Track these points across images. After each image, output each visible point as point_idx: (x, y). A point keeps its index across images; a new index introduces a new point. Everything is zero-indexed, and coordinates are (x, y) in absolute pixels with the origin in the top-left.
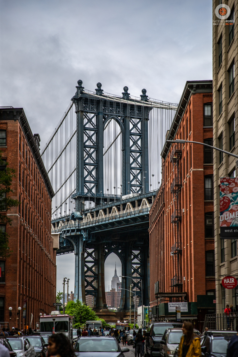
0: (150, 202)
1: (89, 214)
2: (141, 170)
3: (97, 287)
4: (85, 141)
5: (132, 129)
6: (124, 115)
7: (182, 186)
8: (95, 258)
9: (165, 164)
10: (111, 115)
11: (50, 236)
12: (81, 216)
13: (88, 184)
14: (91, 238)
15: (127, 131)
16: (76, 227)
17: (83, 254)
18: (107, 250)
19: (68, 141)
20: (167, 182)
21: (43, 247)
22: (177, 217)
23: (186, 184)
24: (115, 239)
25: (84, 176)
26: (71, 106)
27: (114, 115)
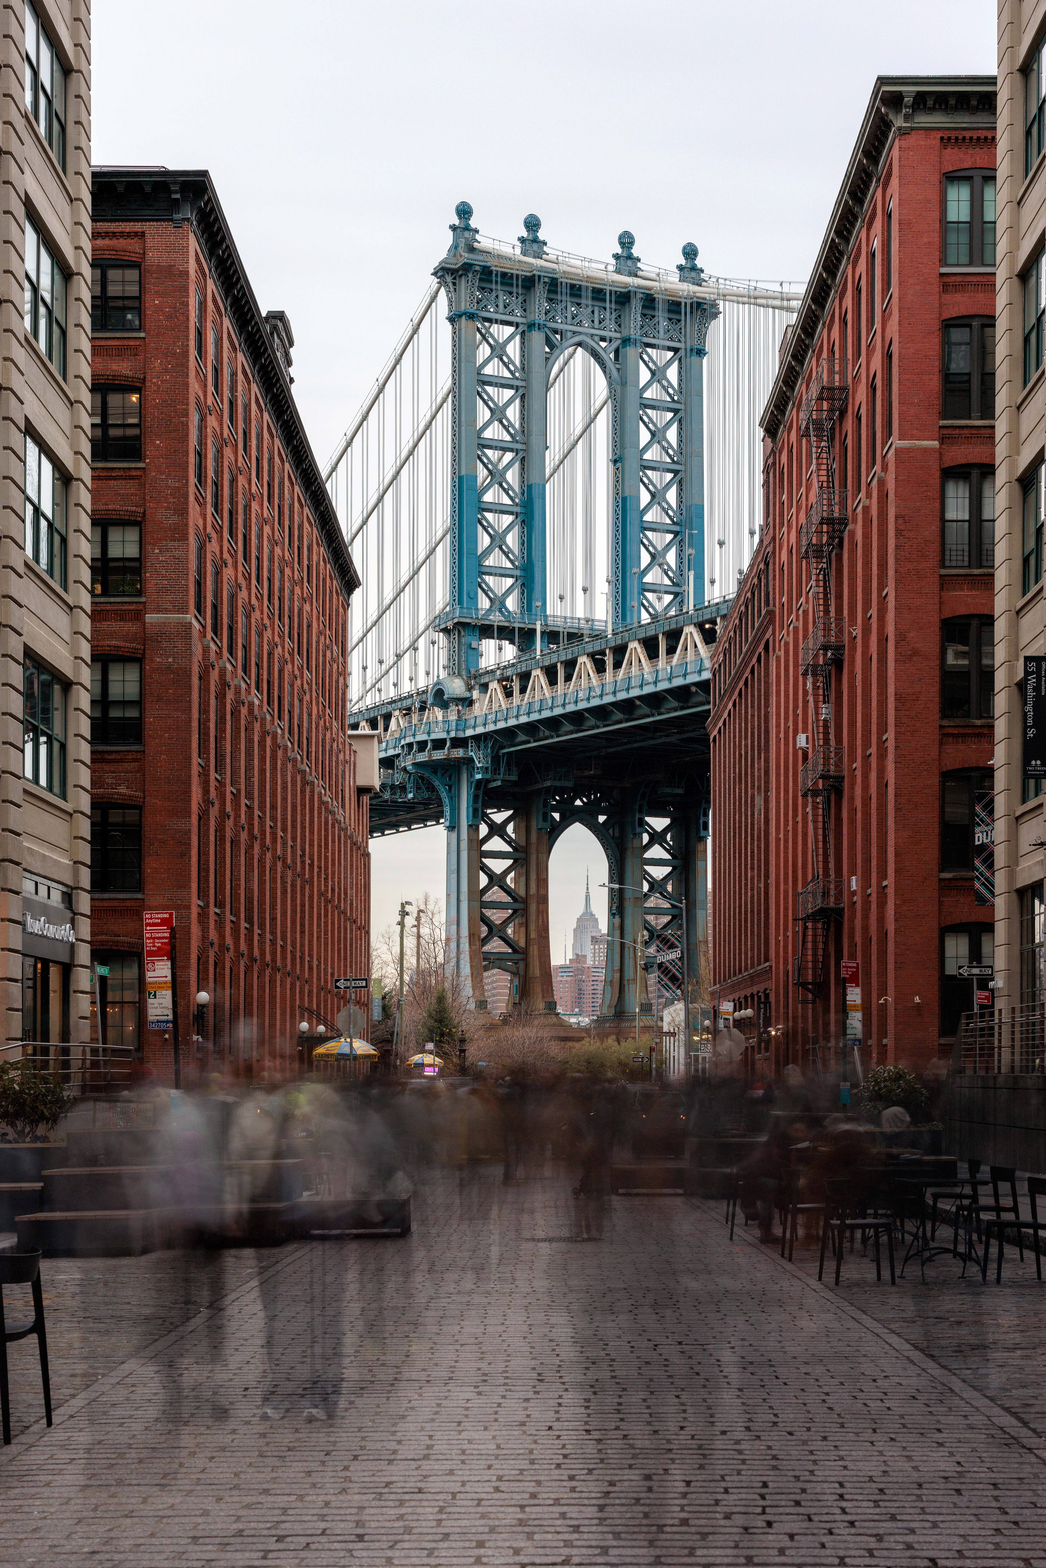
0: (709, 637)
1: (494, 685)
2: (676, 534)
3: (522, 943)
4: (480, 424)
5: (648, 385)
6: (618, 335)
7: (846, 525)
8: (514, 841)
9: (775, 459)
10: (574, 333)
11: (341, 740)
12: (467, 695)
13: (489, 579)
14: (502, 770)
15: (631, 390)
16: (448, 732)
17: (474, 828)
18: (557, 816)
19: (422, 427)
20: (785, 529)
21: (314, 773)
22: (825, 648)
23: (866, 509)
24: (587, 773)
25: (480, 552)
26: (434, 299)
27: (586, 334)
